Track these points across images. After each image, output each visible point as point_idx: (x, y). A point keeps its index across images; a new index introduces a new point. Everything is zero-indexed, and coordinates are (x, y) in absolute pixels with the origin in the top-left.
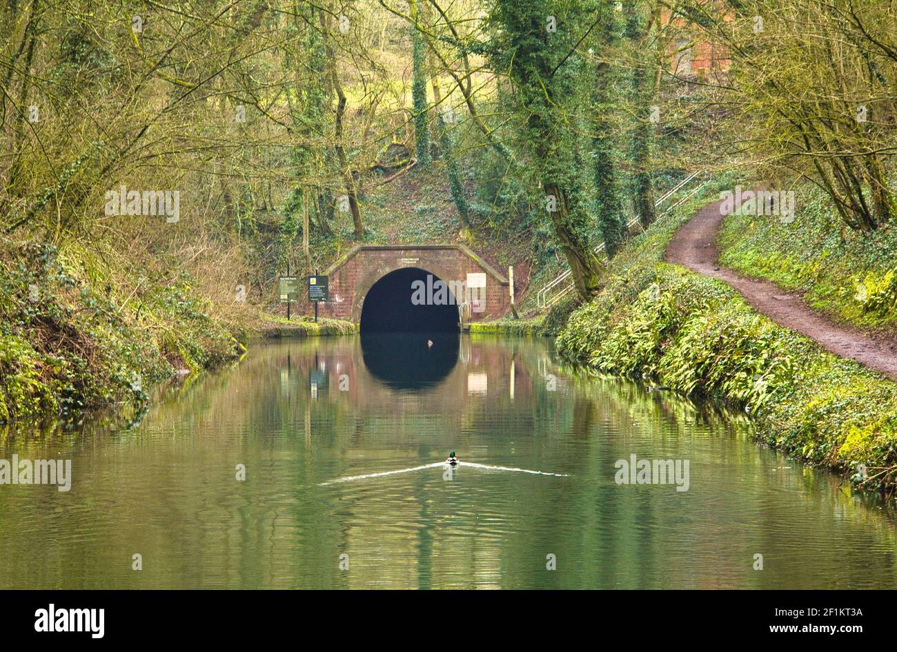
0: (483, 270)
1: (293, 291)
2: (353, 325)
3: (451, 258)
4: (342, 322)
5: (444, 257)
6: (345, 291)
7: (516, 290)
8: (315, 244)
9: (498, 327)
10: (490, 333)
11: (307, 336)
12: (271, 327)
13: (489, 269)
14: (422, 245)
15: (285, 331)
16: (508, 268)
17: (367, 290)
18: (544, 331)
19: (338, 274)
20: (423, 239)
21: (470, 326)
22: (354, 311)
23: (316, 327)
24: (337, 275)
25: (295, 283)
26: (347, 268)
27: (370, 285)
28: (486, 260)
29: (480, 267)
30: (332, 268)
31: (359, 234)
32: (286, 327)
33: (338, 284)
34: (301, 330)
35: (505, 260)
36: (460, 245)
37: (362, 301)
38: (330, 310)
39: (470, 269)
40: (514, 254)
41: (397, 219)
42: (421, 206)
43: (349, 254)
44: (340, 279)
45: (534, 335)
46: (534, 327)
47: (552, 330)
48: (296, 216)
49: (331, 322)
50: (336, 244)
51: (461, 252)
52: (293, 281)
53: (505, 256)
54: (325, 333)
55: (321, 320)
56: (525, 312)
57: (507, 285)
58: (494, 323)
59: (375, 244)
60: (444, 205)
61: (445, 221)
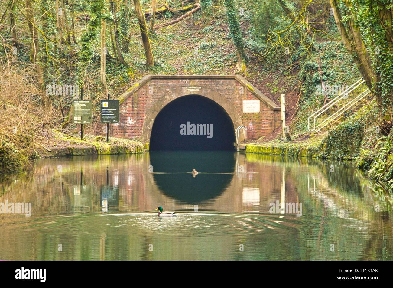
0: (258, 97)
1: (86, 113)
2: (141, 145)
3: (229, 87)
4: (132, 142)
5: (223, 85)
6: (137, 114)
7: (287, 115)
8: (111, 72)
9: (273, 148)
10: (266, 154)
11: (98, 155)
12: (63, 146)
13: (263, 96)
14: (204, 75)
15: (77, 150)
16: (279, 96)
17: (156, 114)
18: (321, 154)
19: (131, 99)
20: (205, 70)
21: (246, 147)
22: (144, 132)
23: (106, 146)
24: (129, 101)
25: (88, 106)
26: (138, 95)
27: (159, 110)
28: (259, 89)
29: (254, 94)
30: (125, 94)
31: (149, 65)
32: (79, 147)
33: (131, 109)
34: (93, 150)
35: (276, 89)
36: (237, 75)
37: (151, 124)
38: (123, 131)
39: (246, 97)
40: (284, 84)
41: (183, 54)
42: (203, 43)
43: (141, 82)
44: (133, 104)
45: (310, 157)
46: (310, 150)
47: (329, 153)
48: (92, 46)
49: (122, 142)
50: (130, 73)
51: (238, 82)
52: (86, 104)
53: (276, 86)
54: (116, 152)
55: (112, 139)
56: (297, 135)
57: (278, 111)
58: (269, 145)
59: (164, 74)
60: (223, 42)
61: (224, 55)
